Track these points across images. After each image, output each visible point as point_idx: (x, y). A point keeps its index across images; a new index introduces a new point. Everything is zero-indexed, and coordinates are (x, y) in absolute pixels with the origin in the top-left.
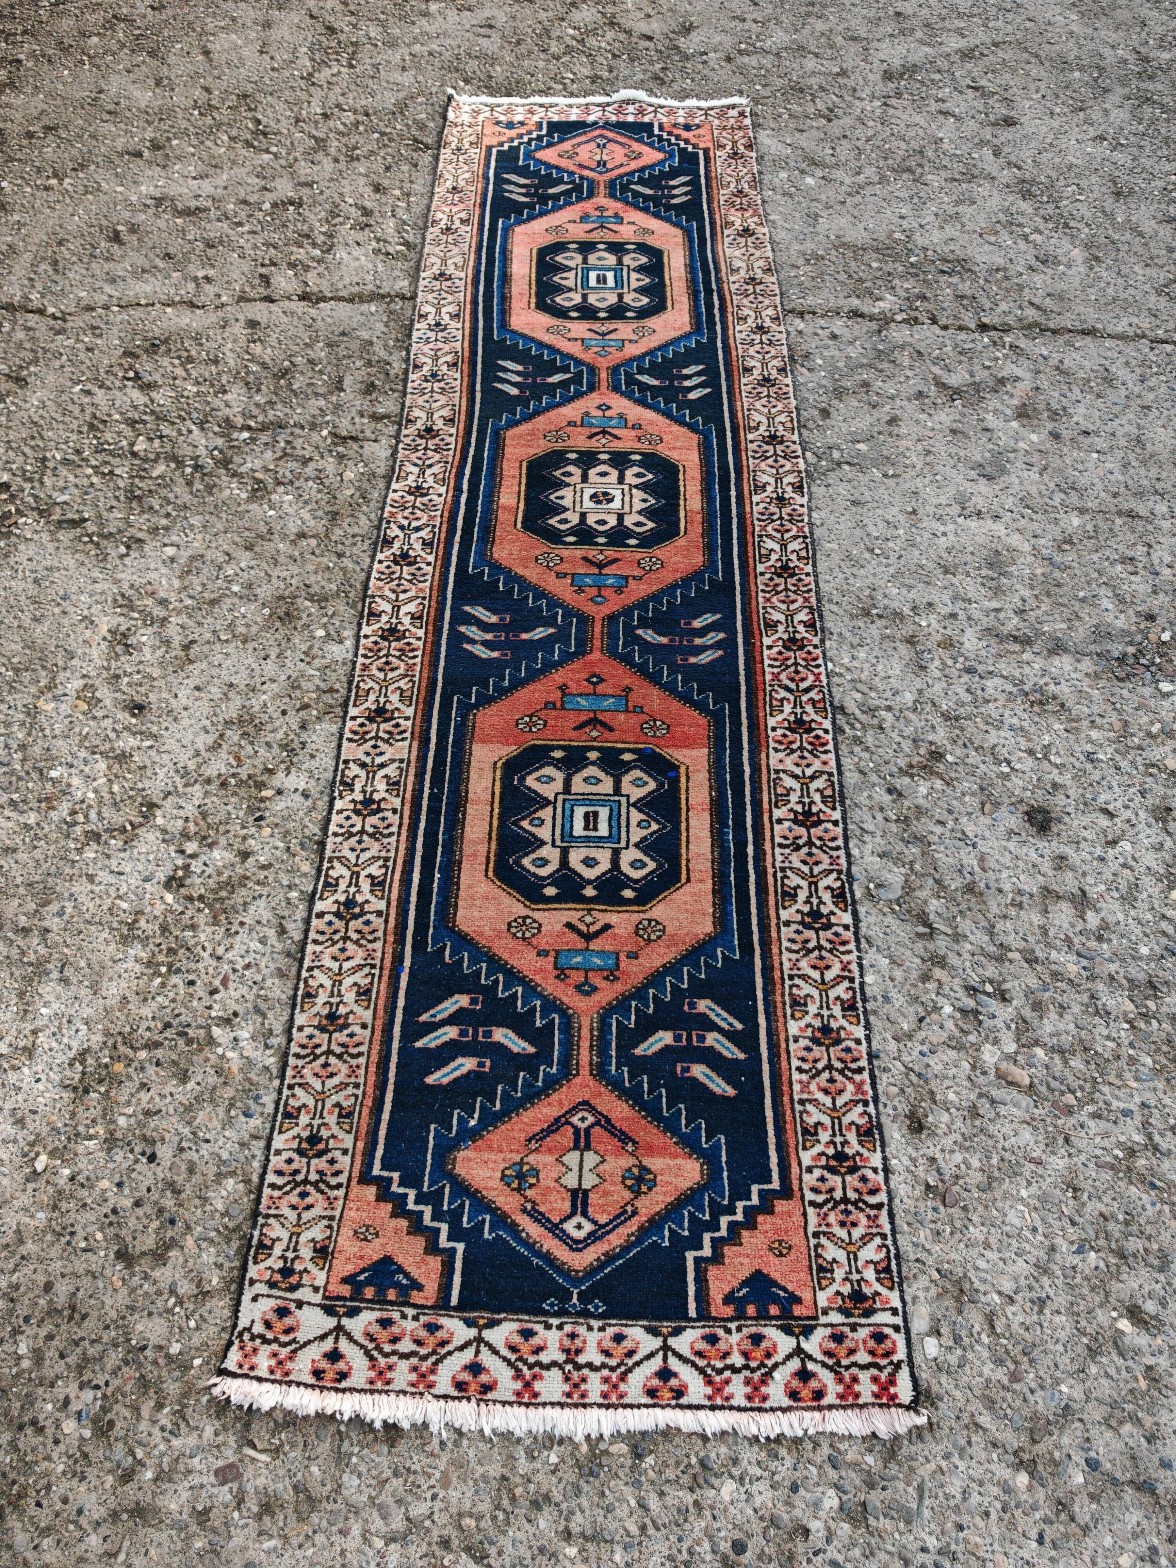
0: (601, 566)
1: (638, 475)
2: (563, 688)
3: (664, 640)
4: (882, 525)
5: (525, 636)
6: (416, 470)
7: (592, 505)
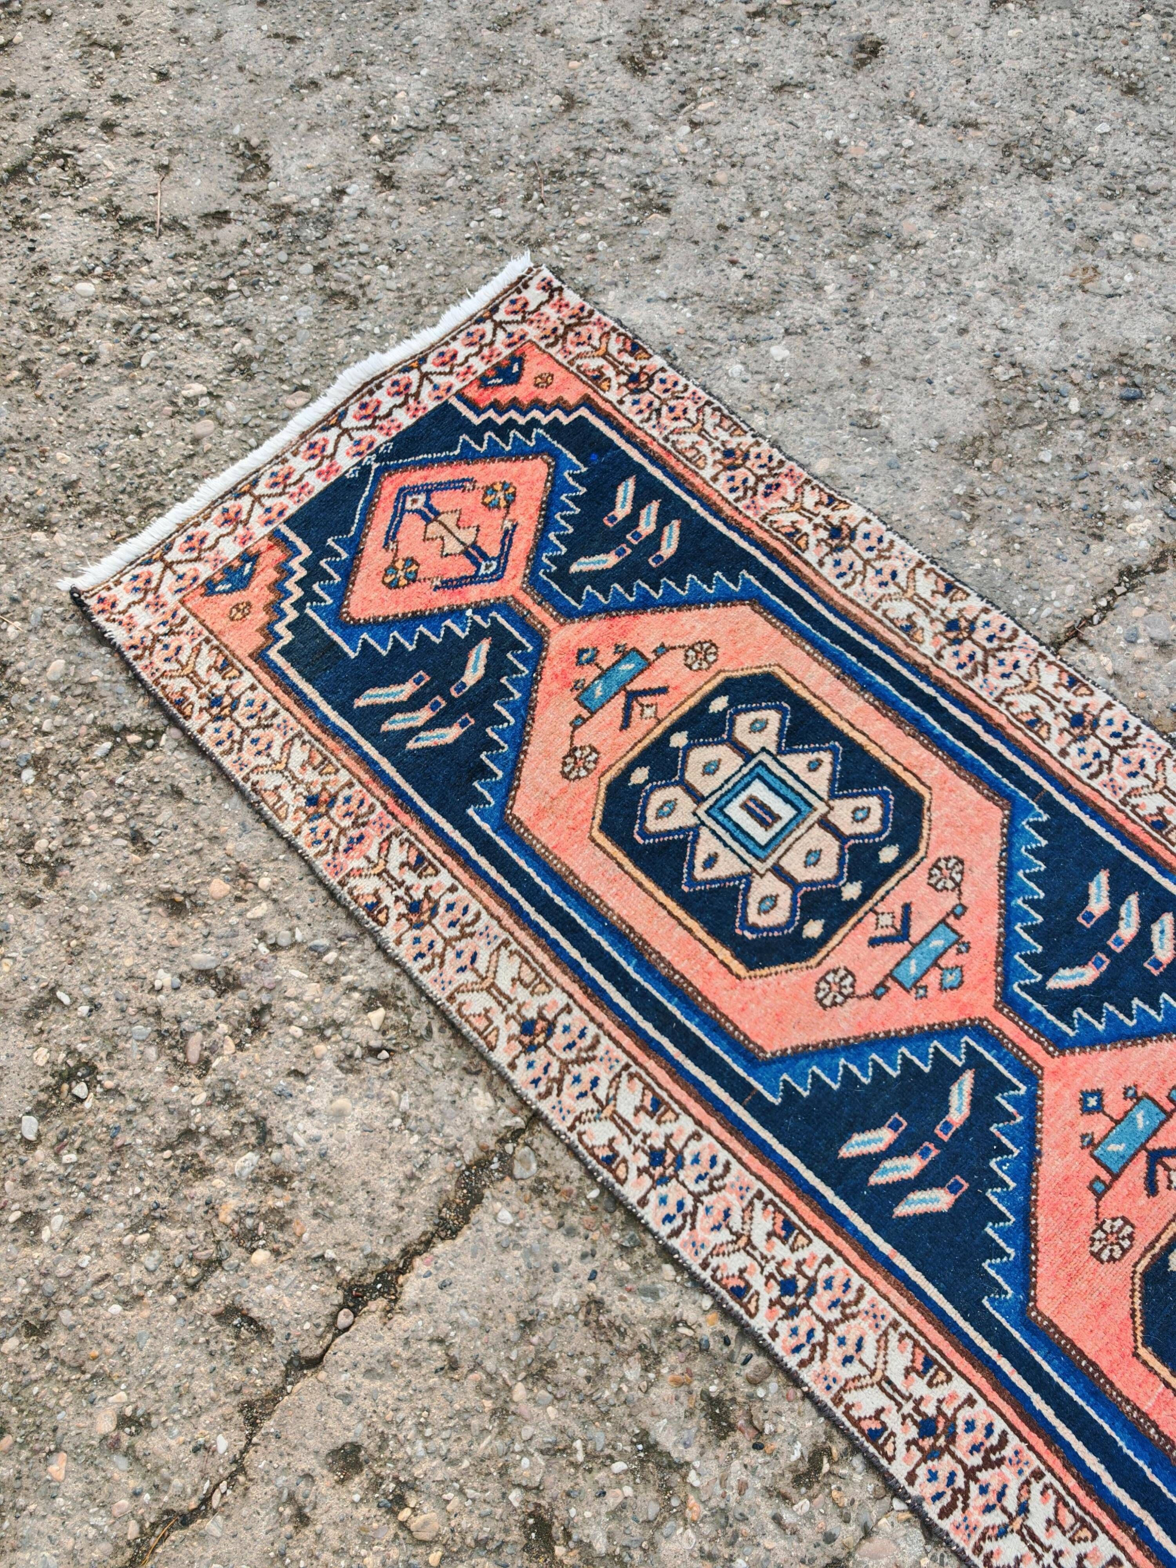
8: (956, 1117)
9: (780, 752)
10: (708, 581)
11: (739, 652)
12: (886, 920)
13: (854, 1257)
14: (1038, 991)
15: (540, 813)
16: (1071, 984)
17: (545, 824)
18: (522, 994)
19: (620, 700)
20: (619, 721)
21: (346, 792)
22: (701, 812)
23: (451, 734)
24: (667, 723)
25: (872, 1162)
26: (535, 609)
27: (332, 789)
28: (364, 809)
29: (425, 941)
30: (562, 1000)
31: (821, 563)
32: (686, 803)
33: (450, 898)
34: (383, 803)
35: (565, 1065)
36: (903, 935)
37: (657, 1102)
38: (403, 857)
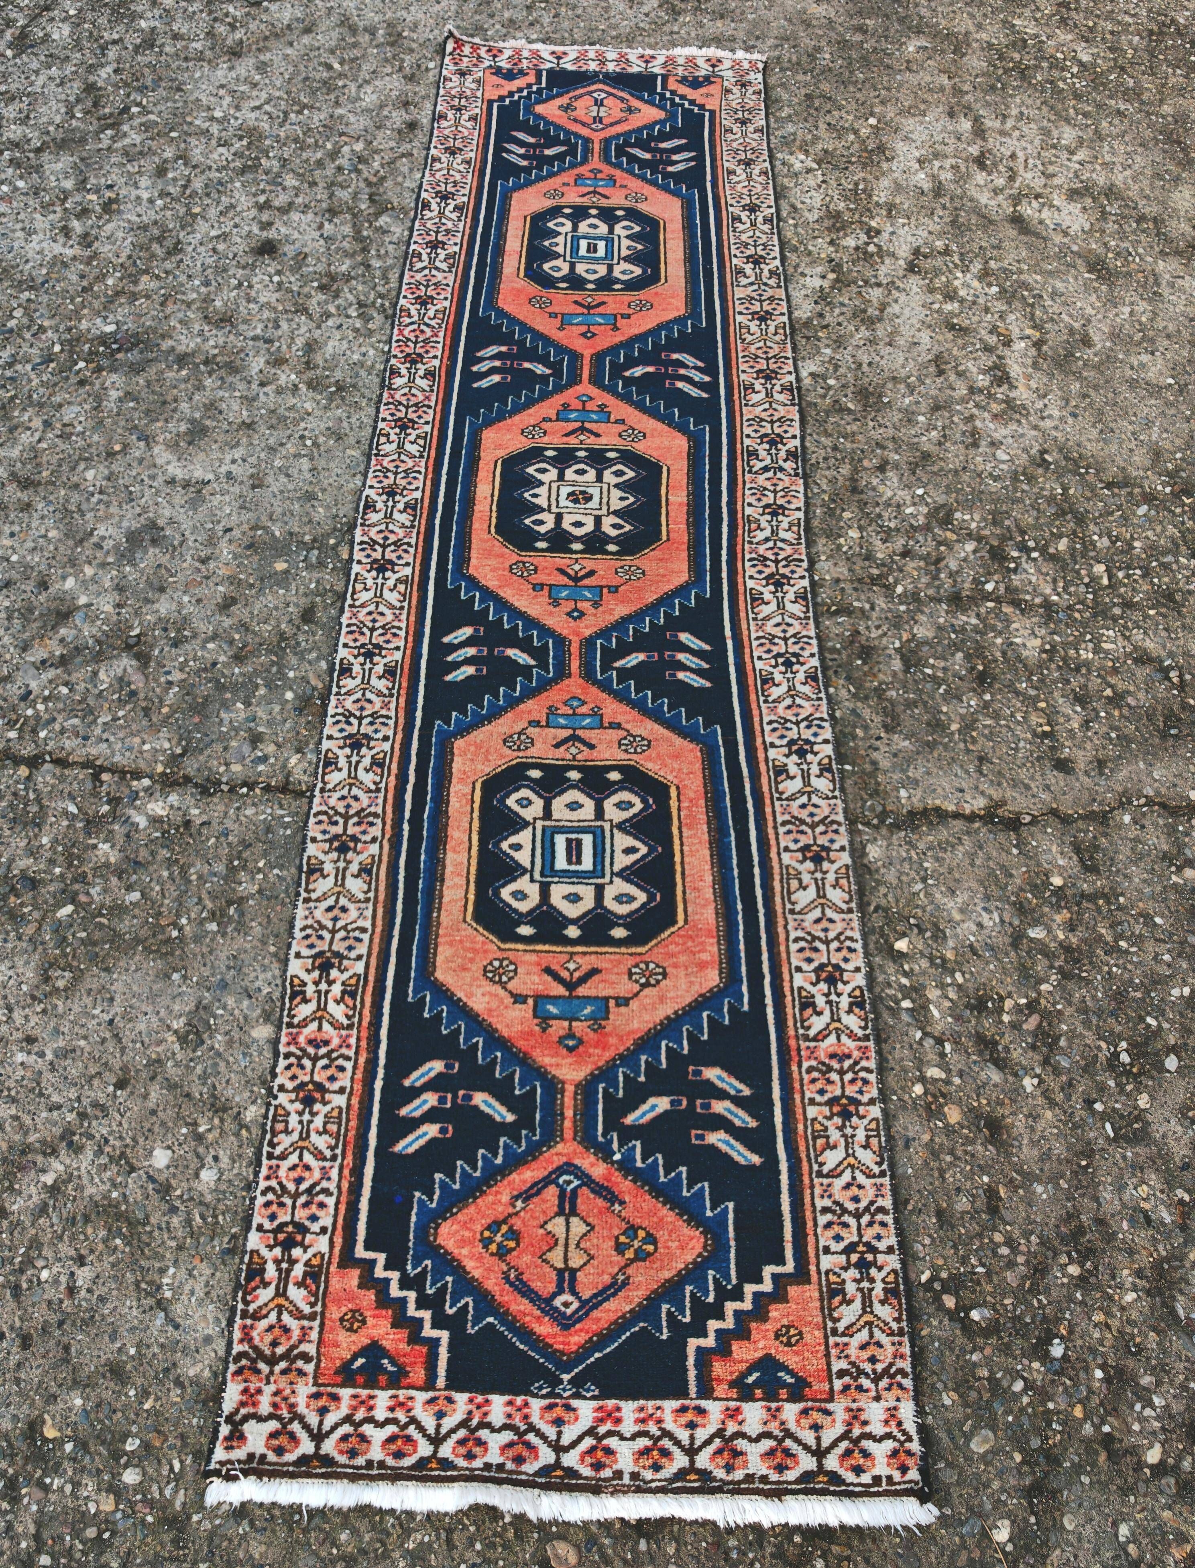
0: (582, 429)
1: (541, 523)
2: (615, 328)
3: (527, 365)
4: (294, 472)
5: (651, 369)
6: (782, 534)
7: (590, 490)
8: (641, 657)
9: (525, 871)
10: (438, 1017)
11: (475, 951)
12: (573, 750)
13: (747, 651)
14: (543, 664)
15: (702, 966)
16: (525, 656)
17: (705, 956)
18: (806, 878)
19: (582, 991)
20: (596, 978)
21: (818, 1098)
22: (607, 879)
23: (712, 1074)
24: (569, 949)
25: (699, 672)
26: (569, 1113)
27: (826, 1110)
28: (815, 1074)
29: (840, 955)
30: (786, 857)
31: (359, 958)
32: (610, 893)
33: (805, 966)
34: (800, 1066)
35: (813, 826)
36: (574, 738)
37: (778, 773)
38: (814, 1018)
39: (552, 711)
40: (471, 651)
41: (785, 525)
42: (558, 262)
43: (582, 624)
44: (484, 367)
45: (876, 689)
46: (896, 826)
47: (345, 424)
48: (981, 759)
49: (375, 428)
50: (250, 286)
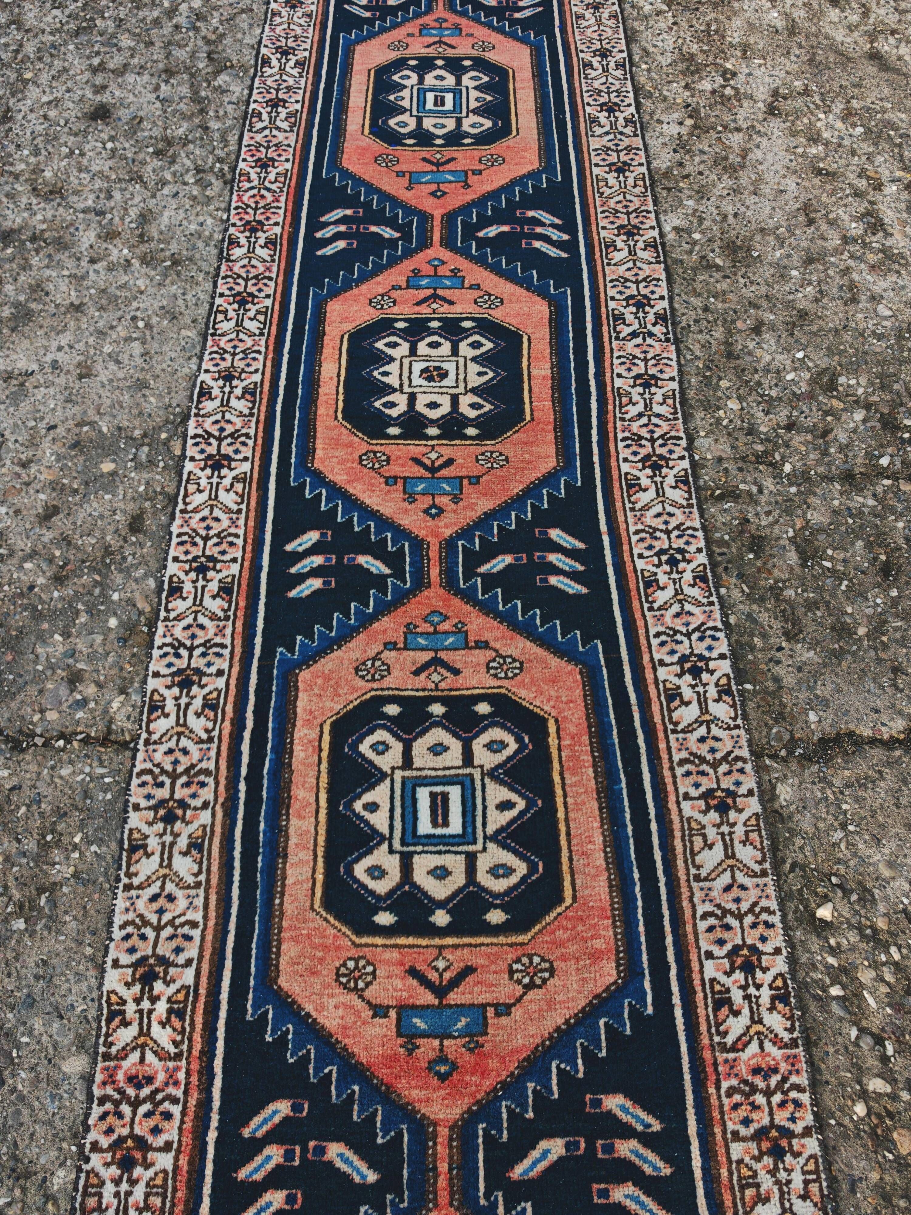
0: (435, 297)
1: (393, 405)
2: (467, 186)
3: (374, 229)
4: (124, 358)
5: (506, 228)
6: (657, 409)
7: (445, 366)
8: (508, 559)
9: (383, 838)
10: (282, 1041)
11: (325, 948)
12: (436, 677)
13: (626, 548)
14: (399, 574)
15: (596, 956)
16: (378, 563)
17: (599, 944)
18: (711, 833)
19: (454, 997)
20: (470, 979)
21: (744, 1131)
22: (479, 846)
23: (614, 1103)
24: (437, 941)
25: (573, 575)
26: (443, 1167)
27: (753, 1146)
28: (737, 1098)
29: (757, 933)
30: (686, 806)
31: (188, 963)
32: (483, 863)
33: (717, 951)
34: (718, 1088)
35: (715, 765)
36: (436, 662)
37: (670, 698)
38: (731, 1020)
39: (410, 629)
40: (317, 560)
41: (659, 398)
42: (405, 117)
43: (441, 522)
44: (327, 233)
45: (771, 588)
46: (807, 758)
47: (180, 302)
48: (895, 670)
49: (212, 305)
50: (82, 154)
